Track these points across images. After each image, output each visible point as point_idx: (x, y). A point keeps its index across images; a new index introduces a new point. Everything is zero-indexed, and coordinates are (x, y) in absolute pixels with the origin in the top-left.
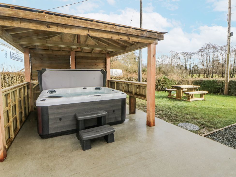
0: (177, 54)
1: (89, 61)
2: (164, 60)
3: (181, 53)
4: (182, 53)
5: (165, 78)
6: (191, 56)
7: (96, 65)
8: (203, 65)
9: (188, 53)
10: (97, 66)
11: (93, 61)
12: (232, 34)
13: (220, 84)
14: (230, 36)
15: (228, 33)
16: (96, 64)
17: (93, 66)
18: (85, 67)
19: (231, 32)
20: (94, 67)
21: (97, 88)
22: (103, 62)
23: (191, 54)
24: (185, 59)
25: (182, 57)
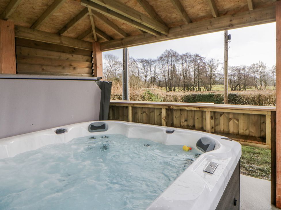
0: (135, 61)
1: (55, 55)
2: (118, 68)
3: (139, 60)
4: (141, 61)
5: (149, 94)
6: (151, 64)
7: (72, 68)
8: (165, 76)
9: (148, 61)
10: (75, 68)
11: (64, 56)
12: (230, 37)
13: (217, 99)
14: (228, 40)
15: (226, 35)
16: (71, 65)
17: (64, 68)
18: (43, 69)
19: (228, 35)
20: (66, 71)
21: (95, 125)
22: (87, 61)
23: (151, 63)
24: (145, 68)
25: (140, 65)
